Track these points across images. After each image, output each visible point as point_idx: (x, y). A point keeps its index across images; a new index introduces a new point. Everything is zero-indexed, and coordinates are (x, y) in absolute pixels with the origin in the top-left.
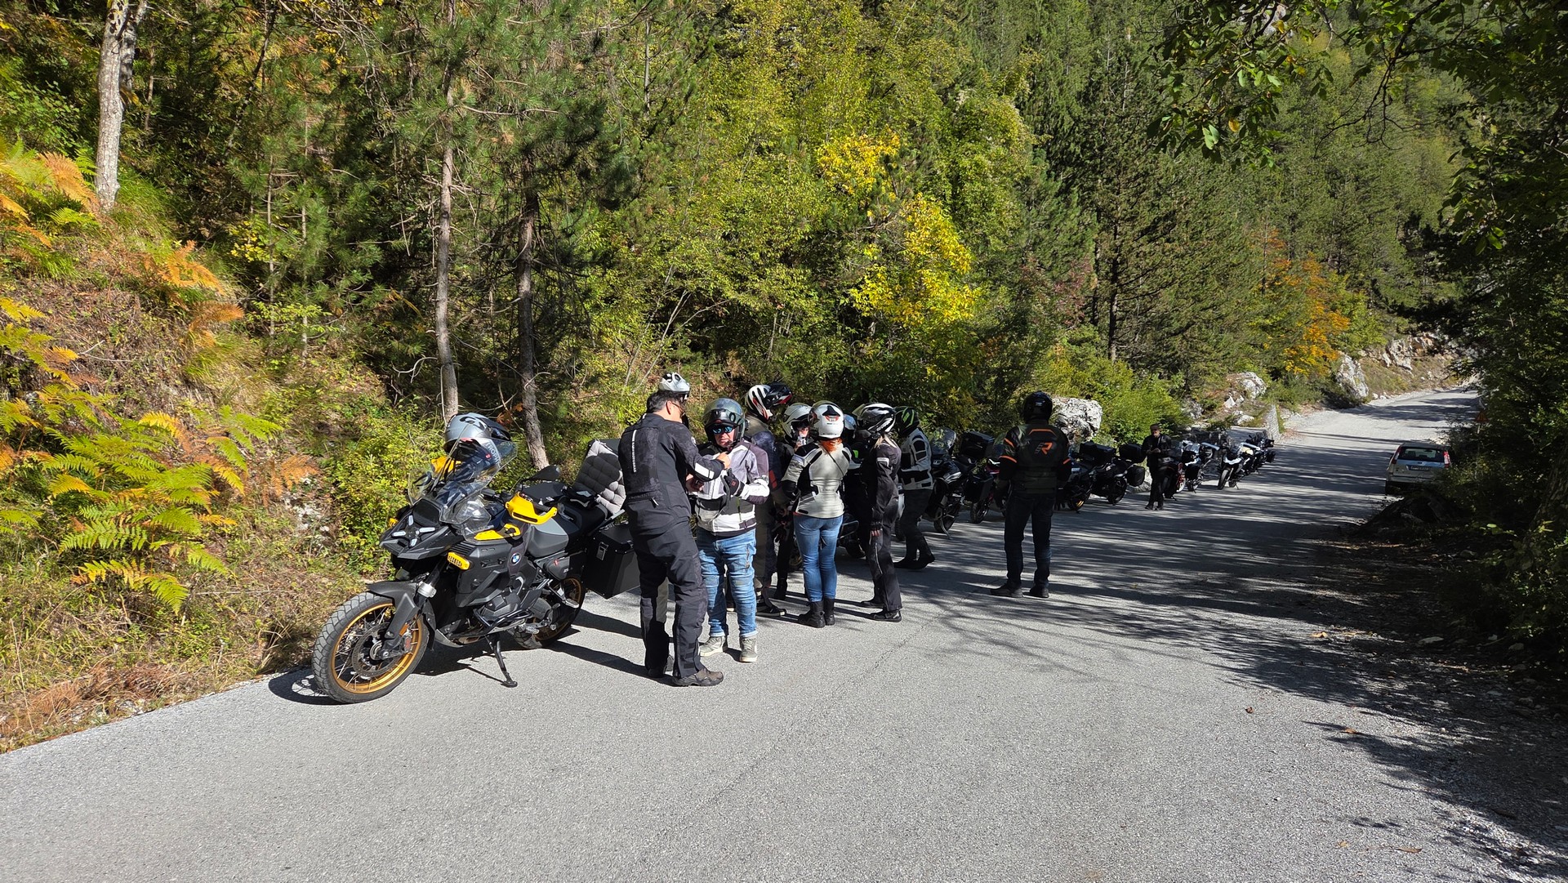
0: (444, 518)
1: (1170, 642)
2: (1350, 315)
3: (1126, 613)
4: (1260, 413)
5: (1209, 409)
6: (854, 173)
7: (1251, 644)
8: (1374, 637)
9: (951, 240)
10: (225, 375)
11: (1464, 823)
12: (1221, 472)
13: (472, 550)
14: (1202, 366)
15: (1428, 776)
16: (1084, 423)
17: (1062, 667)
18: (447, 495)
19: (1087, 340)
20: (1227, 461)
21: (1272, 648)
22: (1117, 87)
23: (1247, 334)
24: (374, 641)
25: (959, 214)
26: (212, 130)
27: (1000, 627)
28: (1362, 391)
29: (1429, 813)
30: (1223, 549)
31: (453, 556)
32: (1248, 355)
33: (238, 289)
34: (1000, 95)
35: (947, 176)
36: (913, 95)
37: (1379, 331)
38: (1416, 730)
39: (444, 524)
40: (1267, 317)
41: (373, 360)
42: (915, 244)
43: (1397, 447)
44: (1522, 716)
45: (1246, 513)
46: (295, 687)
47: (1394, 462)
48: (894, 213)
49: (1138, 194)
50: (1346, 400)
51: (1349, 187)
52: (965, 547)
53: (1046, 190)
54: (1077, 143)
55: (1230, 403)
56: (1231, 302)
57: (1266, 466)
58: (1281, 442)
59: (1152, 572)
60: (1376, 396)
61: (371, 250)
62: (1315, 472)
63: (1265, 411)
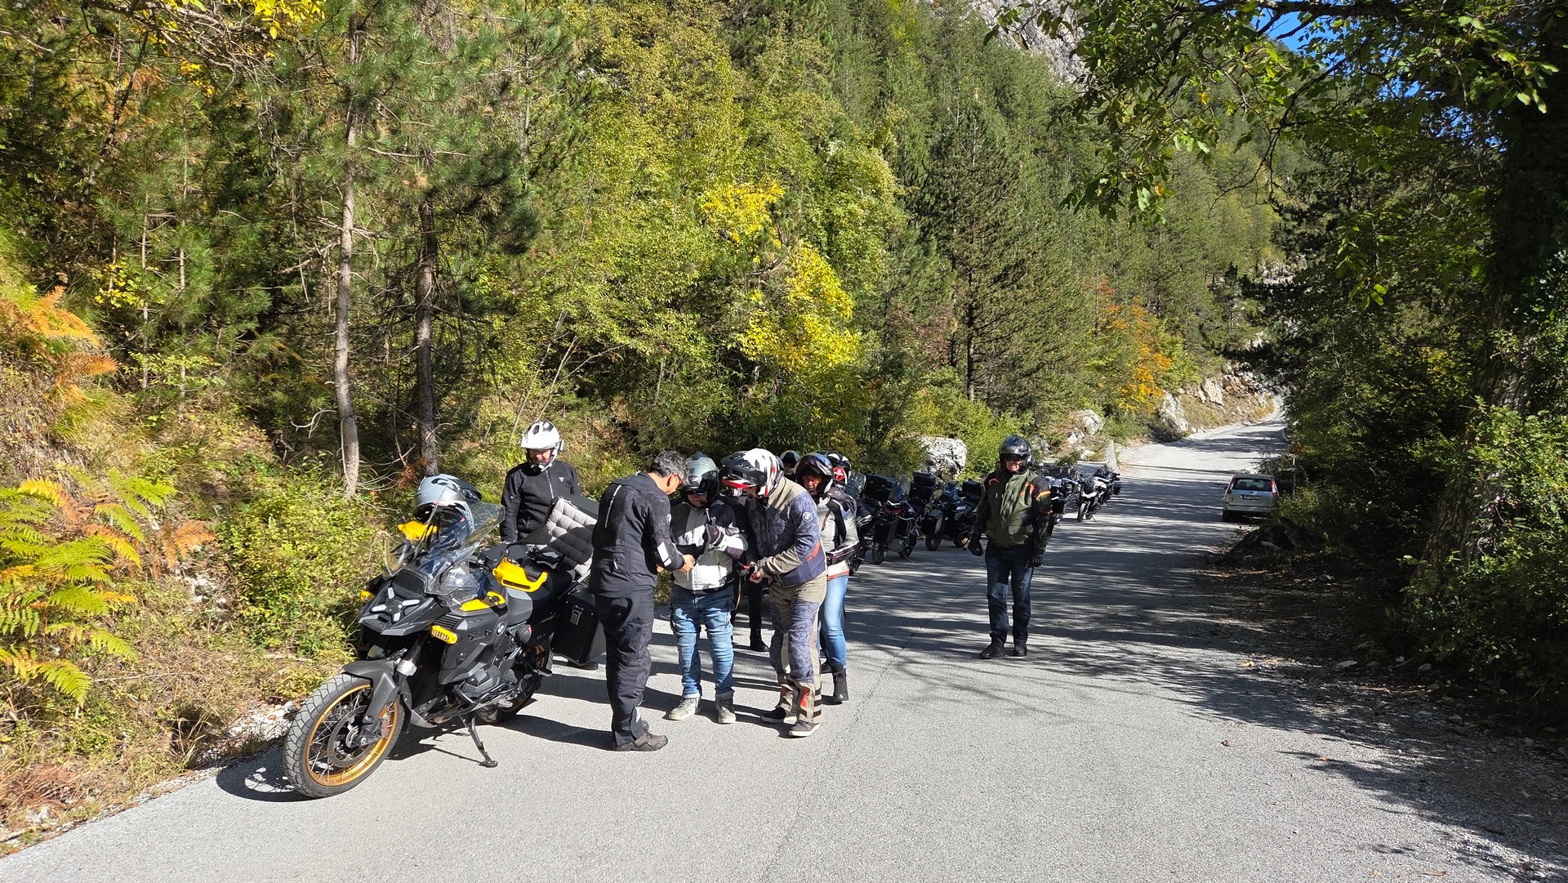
0: (430, 590)
1: (1118, 678)
2: (1170, 356)
3: (1065, 651)
4: (1099, 448)
5: (1055, 445)
6: (737, 220)
7: (1192, 677)
8: (1293, 663)
9: (832, 285)
10: (95, 434)
11: (1465, 843)
12: (1080, 506)
13: (459, 622)
14: (1047, 404)
15: (1413, 799)
16: (951, 462)
17: (1034, 709)
18: (431, 564)
19: (948, 381)
20: (1084, 495)
21: (1211, 679)
22: (967, 144)
23: (1086, 374)
24: (349, 727)
25: (836, 260)
26: (62, 165)
27: (955, 671)
28: (1182, 426)
29: (1431, 836)
30: (1115, 582)
31: (438, 631)
32: (1086, 394)
33: (101, 337)
34: (869, 147)
35: (822, 224)
36: (787, 143)
37: (1195, 370)
38: (1377, 754)
39: (428, 596)
40: (1101, 358)
41: (256, 413)
42: (797, 290)
43: (1231, 477)
44: (1458, 733)
45: (1113, 545)
46: (249, 783)
47: (1229, 492)
48: (780, 260)
49: (990, 243)
50: (1169, 434)
51: (1163, 238)
52: (880, 590)
53: (907, 238)
54: (932, 194)
55: (1072, 440)
56: (1070, 343)
57: (1113, 498)
58: (1125, 476)
59: (1064, 608)
60: (1194, 430)
61: (259, 297)
62: (1156, 502)
63: (1104, 446)
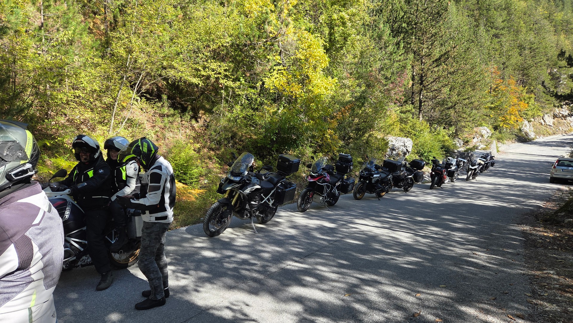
2: (528, 103)
4: (488, 144)
5: (466, 142)
14: (463, 124)
16: (404, 149)
19: (409, 111)
20: (471, 167)
23: (484, 111)
28: (532, 135)
32: (483, 120)
37: (540, 110)
40: (492, 103)
43: (556, 159)
47: (555, 167)
49: (432, 44)
50: (525, 139)
51: (527, 52)
53: (388, 41)
55: (475, 140)
56: (477, 96)
58: (498, 157)
60: (538, 137)
62: (515, 171)
63: (490, 143)
